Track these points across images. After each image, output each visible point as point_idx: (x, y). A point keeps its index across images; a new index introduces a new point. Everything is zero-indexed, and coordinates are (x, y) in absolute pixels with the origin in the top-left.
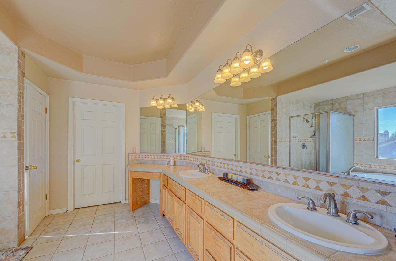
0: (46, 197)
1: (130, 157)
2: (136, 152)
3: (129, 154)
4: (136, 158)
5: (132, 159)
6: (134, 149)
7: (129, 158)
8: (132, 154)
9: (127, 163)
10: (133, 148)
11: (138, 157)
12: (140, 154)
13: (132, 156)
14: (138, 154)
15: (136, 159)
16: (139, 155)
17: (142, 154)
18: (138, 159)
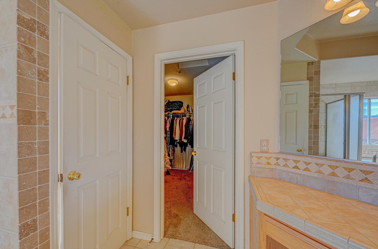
0: (128, 211)
1: (255, 160)
2: (268, 149)
3: (253, 154)
4: (269, 164)
5: (259, 166)
6: (265, 143)
7: (252, 163)
8: (260, 155)
9: (248, 174)
10: (261, 141)
11: (273, 161)
12: (278, 156)
13: (259, 158)
14: (274, 155)
15: (268, 166)
16: (278, 159)
17: (284, 156)
18: (274, 167)
